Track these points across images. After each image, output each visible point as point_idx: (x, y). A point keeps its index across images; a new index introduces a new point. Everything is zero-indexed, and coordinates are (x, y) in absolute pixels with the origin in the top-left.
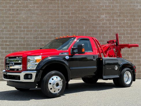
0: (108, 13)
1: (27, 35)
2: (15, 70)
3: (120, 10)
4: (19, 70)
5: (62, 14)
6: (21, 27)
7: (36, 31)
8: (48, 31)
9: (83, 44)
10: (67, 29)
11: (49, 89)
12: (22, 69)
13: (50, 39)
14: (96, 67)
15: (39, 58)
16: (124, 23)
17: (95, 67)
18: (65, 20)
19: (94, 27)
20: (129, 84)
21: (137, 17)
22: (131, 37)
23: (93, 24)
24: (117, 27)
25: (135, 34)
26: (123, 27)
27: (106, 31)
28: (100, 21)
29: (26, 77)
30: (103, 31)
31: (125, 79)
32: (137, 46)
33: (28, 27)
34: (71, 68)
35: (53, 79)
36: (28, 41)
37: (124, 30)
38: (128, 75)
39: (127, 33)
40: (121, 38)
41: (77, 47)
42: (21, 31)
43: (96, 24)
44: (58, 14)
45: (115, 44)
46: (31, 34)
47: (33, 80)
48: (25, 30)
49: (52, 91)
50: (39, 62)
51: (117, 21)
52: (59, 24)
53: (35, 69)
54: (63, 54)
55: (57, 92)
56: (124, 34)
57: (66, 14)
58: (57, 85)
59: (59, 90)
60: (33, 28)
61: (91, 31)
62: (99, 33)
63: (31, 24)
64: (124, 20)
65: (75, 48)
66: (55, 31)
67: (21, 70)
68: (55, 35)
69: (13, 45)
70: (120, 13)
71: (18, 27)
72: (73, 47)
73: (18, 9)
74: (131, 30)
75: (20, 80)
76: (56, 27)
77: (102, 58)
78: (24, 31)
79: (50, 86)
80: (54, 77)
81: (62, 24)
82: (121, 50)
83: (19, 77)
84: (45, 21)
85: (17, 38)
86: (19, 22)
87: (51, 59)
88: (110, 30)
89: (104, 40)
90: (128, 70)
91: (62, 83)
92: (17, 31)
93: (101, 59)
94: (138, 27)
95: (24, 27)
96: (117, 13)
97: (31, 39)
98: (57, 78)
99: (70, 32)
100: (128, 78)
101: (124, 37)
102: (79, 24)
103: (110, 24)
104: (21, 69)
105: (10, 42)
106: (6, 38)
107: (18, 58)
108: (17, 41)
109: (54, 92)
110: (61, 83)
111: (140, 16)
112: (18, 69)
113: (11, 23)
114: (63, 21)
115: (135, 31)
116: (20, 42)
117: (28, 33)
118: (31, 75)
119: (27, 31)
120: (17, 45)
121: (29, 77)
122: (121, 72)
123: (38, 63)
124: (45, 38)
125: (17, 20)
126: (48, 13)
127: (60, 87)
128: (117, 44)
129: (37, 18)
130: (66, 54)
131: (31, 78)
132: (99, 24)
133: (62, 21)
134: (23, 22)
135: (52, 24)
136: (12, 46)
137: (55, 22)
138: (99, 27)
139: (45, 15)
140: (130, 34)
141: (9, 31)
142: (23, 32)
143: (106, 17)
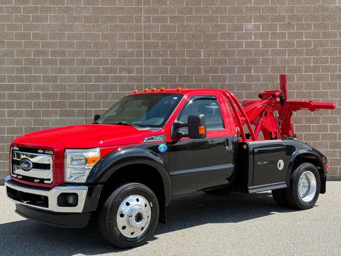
0: (262, 19)
1: (61, 71)
2: (35, 181)
3: (292, 10)
4: (45, 182)
5: (148, 19)
6: (45, 53)
7: (83, 62)
8: (114, 62)
9: (201, 116)
10: (160, 58)
11: (120, 227)
12: (52, 180)
13: (119, 82)
14: (233, 166)
15: (94, 153)
16: (299, 44)
17: (231, 166)
18: (154, 35)
19: (226, 53)
20: (310, 203)
21: (332, 28)
22: (317, 78)
23: (223, 45)
24: (283, 53)
25: (327, 69)
26: (297, 52)
27: (256, 62)
28: (240, 37)
29: (64, 200)
30: (248, 62)
31: (301, 190)
32: (331, 107)
33: (63, 53)
34: (171, 173)
35: (128, 204)
36: (65, 86)
37: (299, 61)
38: (307, 179)
39: (308, 69)
40: (293, 79)
41: (187, 122)
42: (46, 62)
43: (230, 46)
44: (138, 20)
45: (278, 99)
46: (71, 71)
47: (79, 209)
48: (56, 60)
49: (126, 233)
50: (93, 164)
51: (284, 38)
52: (139, 46)
53: (85, 182)
54: (152, 139)
55: (138, 234)
56: (299, 70)
57: (157, 20)
58: (139, 217)
59: (142, 229)
60: (76, 54)
61: (220, 62)
62: (239, 68)
63: (71, 45)
64: (300, 35)
65: (181, 123)
66: (129, 64)
67: (50, 182)
68: (129, 73)
69: (28, 97)
70: (291, 18)
71: (37, 53)
72: (176, 121)
73: (37, 8)
74: (316, 61)
75: (47, 207)
76: (132, 53)
77: (246, 144)
78: (53, 62)
79: (120, 222)
80: (132, 199)
81: (147, 45)
82: (291, 114)
83: (45, 201)
84: (105, 37)
85: (37, 79)
86: (41, 39)
87: (126, 154)
88: (265, 61)
89: (250, 85)
90: (307, 169)
91: (150, 212)
92: (38, 63)
93: (245, 147)
94: (333, 52)
95: (54, 53)
96: (284, 17)
97: (72, 82)
98: (138, 200)
99: (167, 64)
100: (309, 187)
101: (300, 78)
102: (189, 44)
103: (265, 45)
104: (49, 180)
105: (19, 88)
106: (11, 79)
107: (42, 151)
108: (38, 88)
109: (132, 234)
110: (147, 214)
111: (338, 27)
112: (42, 180)
113: (23, 41)
114: (149, 38)
115: (327, 62)
116: (44, 88)
117: (65, 68)
118: (75, 195)
119: (63, 62)
120: (37, 96)
121: (71, 200)
122: (292, 172)
123: (91, 167)
124: (106, 79)
125: (36, 36)
126: (113, 17)
127: (145, 222)
128: (283, 101)
129: (87, 30)
130: (159, 138)
131: (75, 204)
132: (239, 45)
133: (147, 37)
134: (51, 39)
135: (123, 45)
136: (26, 99)
137: (131, 39)
138: (238, 53)
139: (105, 22)
140: (315, 69)
141: (16, 62)
142: (52, 65)
143: (257, 27)
